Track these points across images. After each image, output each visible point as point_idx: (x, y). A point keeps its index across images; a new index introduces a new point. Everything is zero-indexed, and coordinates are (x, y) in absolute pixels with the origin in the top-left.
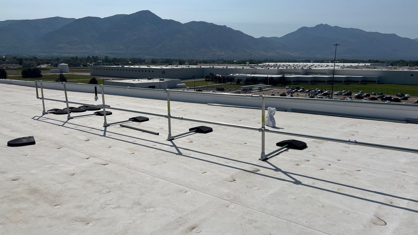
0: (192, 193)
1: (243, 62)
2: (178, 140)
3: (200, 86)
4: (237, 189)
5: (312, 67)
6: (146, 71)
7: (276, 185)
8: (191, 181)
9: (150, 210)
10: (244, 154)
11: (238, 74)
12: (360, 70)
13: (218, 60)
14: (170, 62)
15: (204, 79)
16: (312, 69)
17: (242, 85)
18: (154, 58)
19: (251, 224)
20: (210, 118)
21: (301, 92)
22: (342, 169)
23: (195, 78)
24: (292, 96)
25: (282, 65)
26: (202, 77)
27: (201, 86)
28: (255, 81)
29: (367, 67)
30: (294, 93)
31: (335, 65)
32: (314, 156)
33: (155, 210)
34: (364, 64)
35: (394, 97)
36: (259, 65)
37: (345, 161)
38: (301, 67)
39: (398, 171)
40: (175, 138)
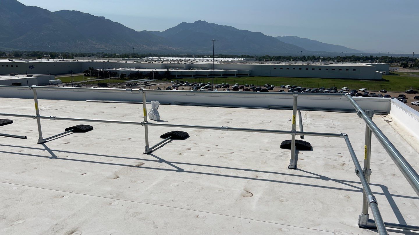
0: (70, 196)
1: (126, 56)
2: (51, 142)
3: (78, 81)
4: (120, 186)
5: (194, 61)
6: (7, 66)
7: (160, 175)
8: (69, 185)
9: (18, 223)
10: (128, 150)
11: (121, 69)
12: (235, 64)
13: (98, 53)
14: (39, 55)
15: (83, 74)
16: (194, 63)
17: (126, 80)
18: (18, 50)
19: (135, 216)
20: (90, 115)
21: (185, 85)
22: (218, 153)
23: (72, 73)
24: (177, 90)
25: (166, 60)
26: (80, 72)
27: (80, 82)
28: (139, 75)
29: (241, 62)
30: (179, 87)
31: (213, 60)
32: (195, 144)
33: (25, 222)
34: (238, 59)
35: (263, 88)
36: (143, 59)
37: (221, 146)
38: (184, 61)
39: (262, 150)
40: (47, 141)
